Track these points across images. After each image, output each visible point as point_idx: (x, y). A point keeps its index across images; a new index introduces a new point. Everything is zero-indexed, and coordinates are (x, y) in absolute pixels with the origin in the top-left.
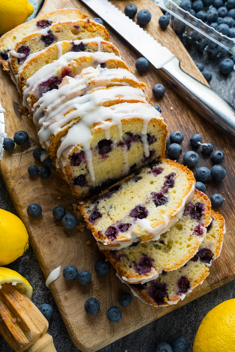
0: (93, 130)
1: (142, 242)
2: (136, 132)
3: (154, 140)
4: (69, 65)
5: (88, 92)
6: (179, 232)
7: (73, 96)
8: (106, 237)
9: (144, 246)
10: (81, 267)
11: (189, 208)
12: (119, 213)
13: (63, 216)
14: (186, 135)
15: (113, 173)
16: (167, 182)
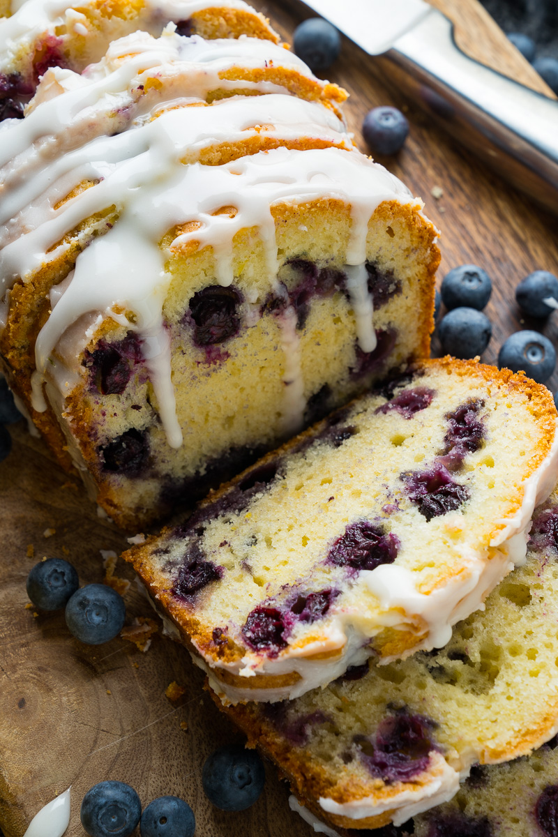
0: (168, 250)
1: (385, 661)
2: (327, 256)
3: (392, 288)
4: (59, 31)
5: (139, 119)
6: (521, 612)
7: (85, 134)
8: (247, 648)
9: (393, 675)
10: (150, 788)
11: (545, 523)
12: (285, 559)
13: (67, 597)
14: (497, 283)
15: (248, 424)
16: (456, 432)
